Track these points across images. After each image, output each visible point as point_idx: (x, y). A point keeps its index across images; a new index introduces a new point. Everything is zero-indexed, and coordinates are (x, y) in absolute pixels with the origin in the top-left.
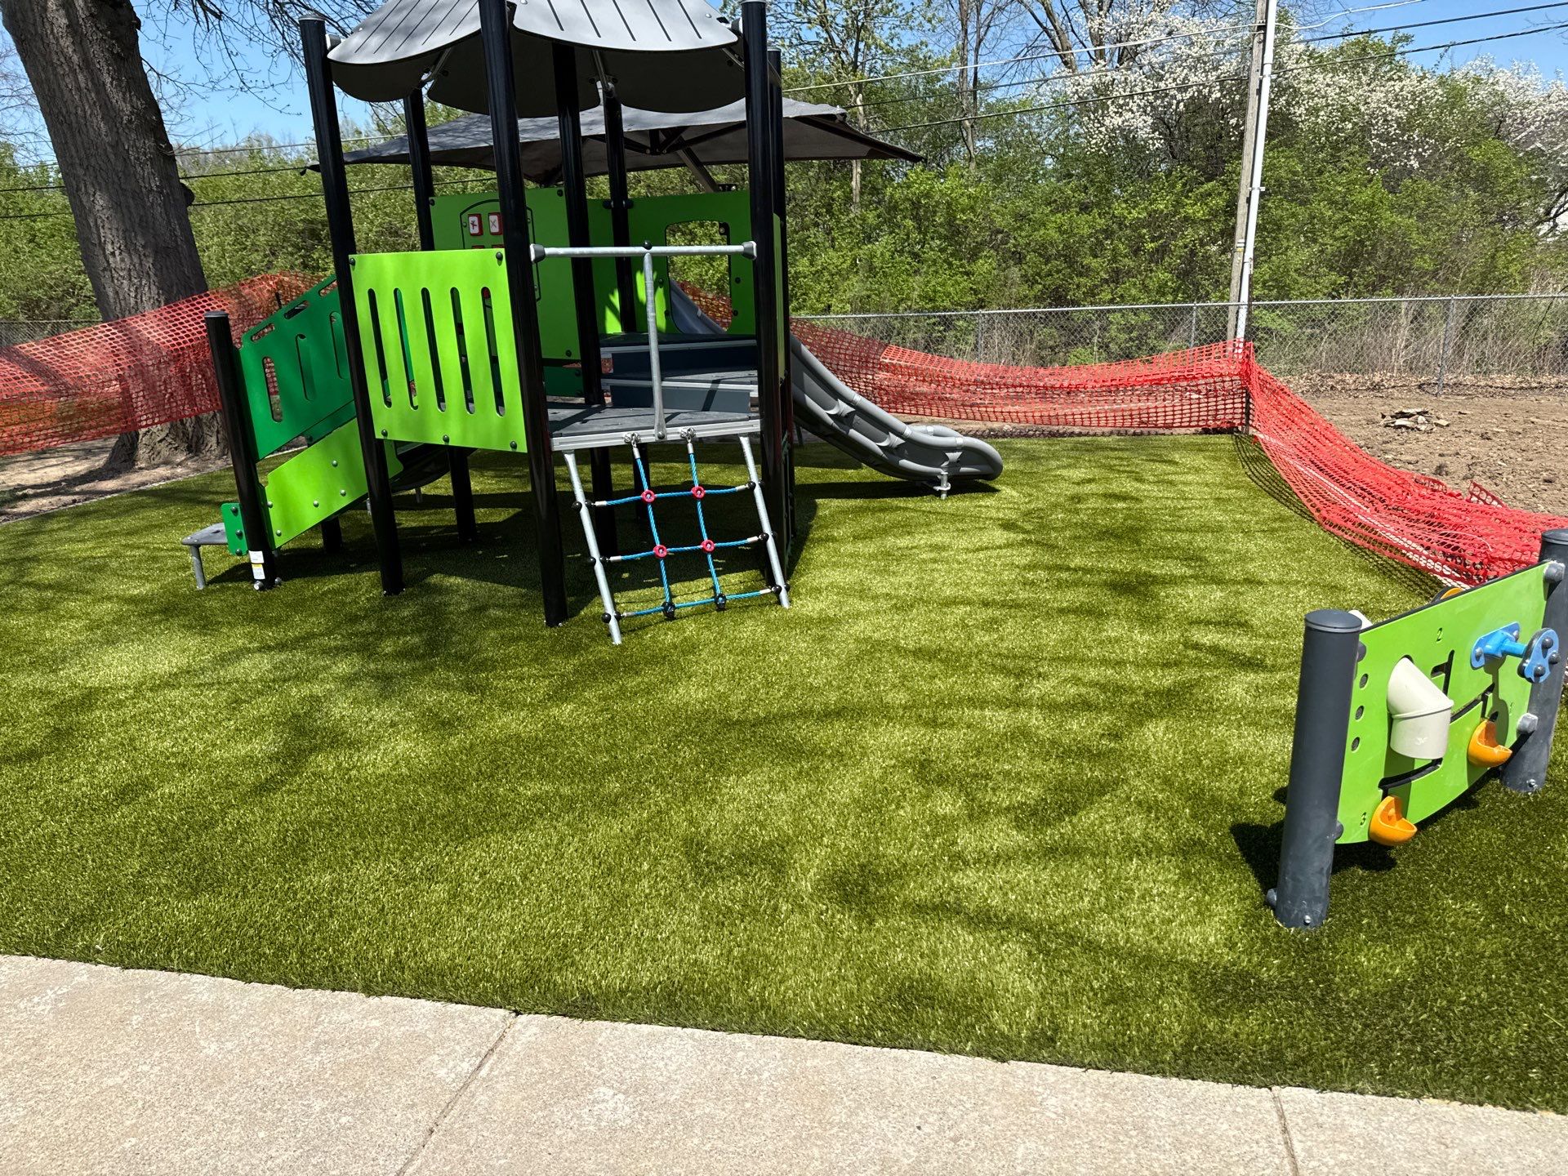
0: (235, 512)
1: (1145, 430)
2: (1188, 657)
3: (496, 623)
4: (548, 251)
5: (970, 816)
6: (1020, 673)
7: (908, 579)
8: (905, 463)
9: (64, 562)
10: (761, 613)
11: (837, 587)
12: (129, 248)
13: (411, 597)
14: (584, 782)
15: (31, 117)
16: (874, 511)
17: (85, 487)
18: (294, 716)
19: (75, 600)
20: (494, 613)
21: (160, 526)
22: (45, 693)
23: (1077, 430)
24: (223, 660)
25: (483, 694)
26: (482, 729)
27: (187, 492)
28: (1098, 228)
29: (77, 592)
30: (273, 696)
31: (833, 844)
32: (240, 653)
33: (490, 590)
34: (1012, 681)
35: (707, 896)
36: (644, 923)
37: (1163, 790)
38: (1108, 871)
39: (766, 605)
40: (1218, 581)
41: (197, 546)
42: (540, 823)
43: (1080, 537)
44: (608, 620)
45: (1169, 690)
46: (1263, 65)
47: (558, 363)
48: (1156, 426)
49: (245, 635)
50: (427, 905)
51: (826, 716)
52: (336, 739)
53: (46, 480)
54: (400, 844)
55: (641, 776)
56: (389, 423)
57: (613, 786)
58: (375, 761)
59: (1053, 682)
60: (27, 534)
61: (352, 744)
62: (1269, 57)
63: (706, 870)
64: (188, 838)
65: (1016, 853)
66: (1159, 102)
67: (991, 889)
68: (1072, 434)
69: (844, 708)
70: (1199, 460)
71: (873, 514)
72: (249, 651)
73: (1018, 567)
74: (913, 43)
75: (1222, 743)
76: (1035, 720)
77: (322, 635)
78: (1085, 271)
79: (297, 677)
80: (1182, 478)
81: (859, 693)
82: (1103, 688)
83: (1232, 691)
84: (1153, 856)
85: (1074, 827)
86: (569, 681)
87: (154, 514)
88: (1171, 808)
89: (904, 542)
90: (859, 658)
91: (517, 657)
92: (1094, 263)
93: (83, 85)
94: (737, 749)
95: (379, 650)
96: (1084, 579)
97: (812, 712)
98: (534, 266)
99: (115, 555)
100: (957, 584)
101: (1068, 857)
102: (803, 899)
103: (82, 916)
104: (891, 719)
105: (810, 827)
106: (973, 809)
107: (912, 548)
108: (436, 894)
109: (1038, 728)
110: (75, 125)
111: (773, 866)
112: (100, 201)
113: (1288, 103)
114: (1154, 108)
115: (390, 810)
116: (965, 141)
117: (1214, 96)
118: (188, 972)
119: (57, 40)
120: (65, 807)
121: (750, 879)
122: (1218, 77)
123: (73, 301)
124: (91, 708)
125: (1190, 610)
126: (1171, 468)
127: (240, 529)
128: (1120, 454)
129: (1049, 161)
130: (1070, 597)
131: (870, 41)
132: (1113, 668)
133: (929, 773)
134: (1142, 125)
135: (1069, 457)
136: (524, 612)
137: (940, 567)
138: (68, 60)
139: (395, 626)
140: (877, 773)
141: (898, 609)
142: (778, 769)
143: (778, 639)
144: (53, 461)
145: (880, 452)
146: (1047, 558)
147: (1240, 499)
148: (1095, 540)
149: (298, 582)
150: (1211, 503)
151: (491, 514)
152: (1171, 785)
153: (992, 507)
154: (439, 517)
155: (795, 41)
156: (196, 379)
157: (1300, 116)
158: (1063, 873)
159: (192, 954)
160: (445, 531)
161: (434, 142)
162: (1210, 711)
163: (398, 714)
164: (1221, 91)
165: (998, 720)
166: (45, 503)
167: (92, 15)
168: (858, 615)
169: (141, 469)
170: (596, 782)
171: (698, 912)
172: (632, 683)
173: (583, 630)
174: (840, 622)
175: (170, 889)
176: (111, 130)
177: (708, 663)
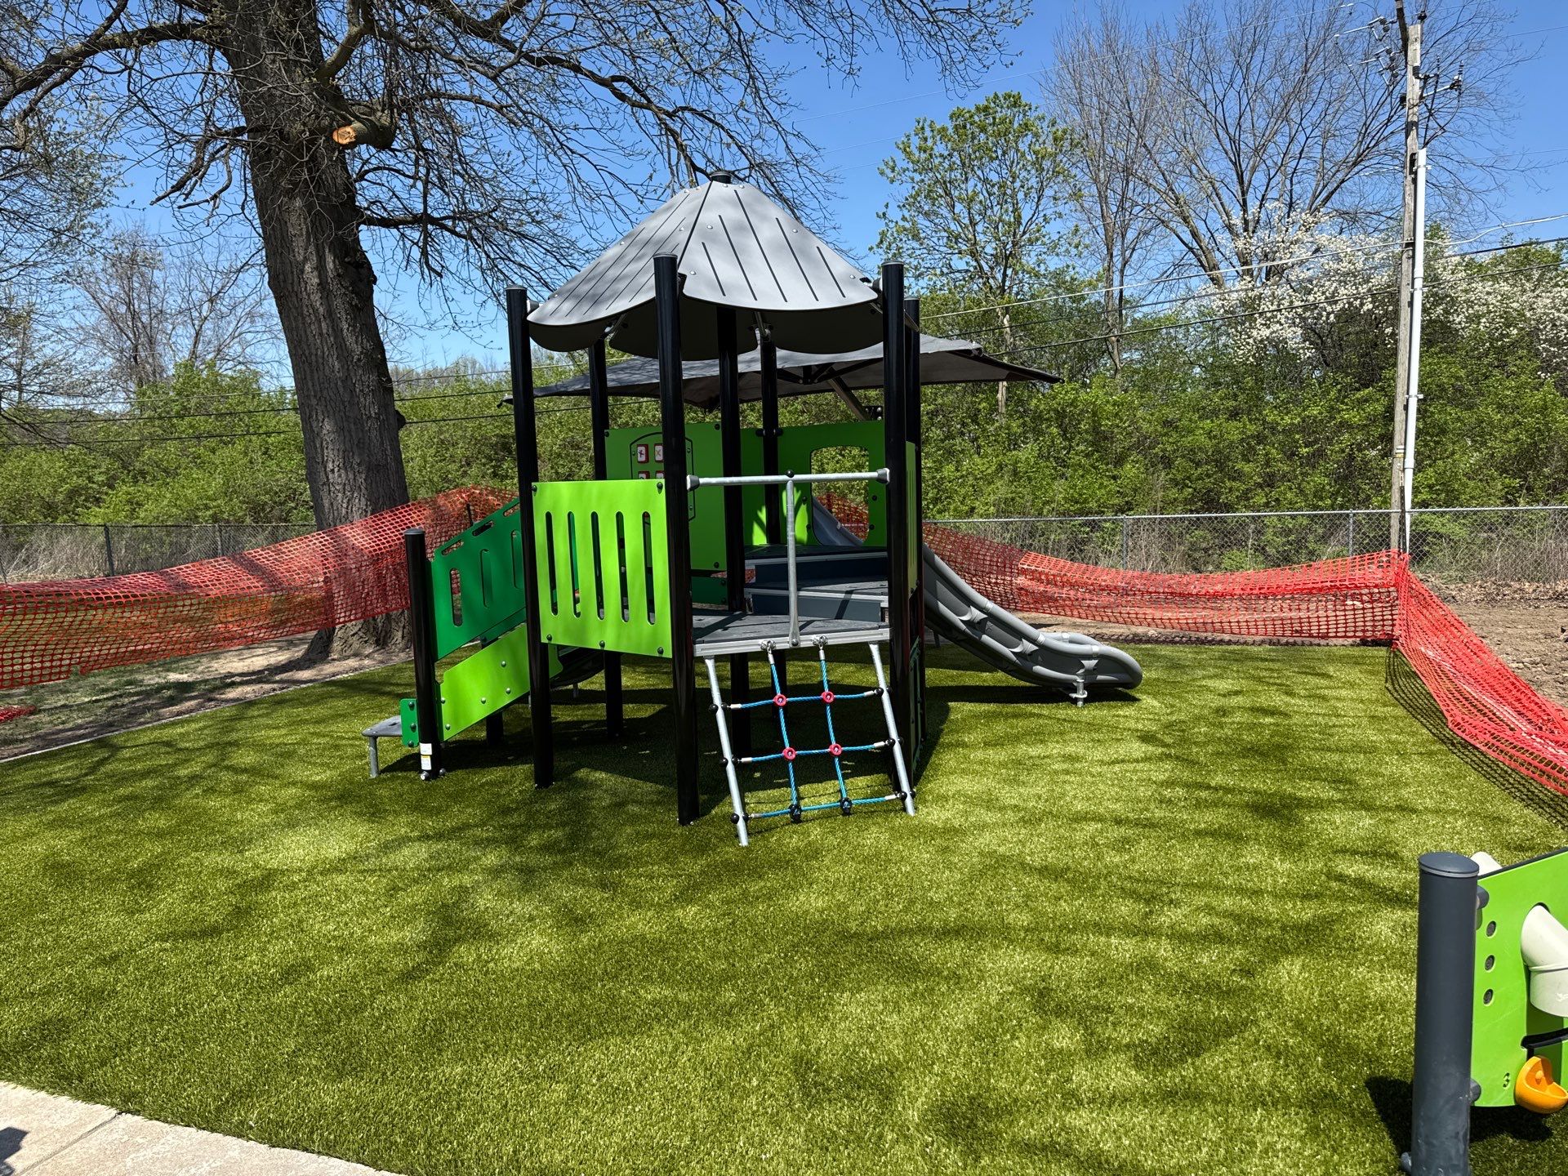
0: (412, 707)
1: (1299, 640)
2: (1330, 889)
3: (634, 819)
4: (702, 481)
5: (1087, 1051)
6: (1151, 899)
7: (1038, 790)
8: (1039, 669)
9: (259, 747)
10: (886, 819)
11: (965, 796)
12: (346, 466)
13: (560, 790)
14: (702, 989)
15: (278, 348)
16: (1007, 716)
17: (284, 676)
18: (443, 905)
19: (265, 784)
20: (634, 809)
21: (344, 716)
22: (231, 873)
23: (1226, 637)
24: (386, 847)
25: (615, 891)
26: (612, 928)
27: (371, 683)
28: (1249, 433)
29: (268, 776)
30: (427, 885)
31: (943, 1072)
32: (403, 841)
33: (631, 786)
34: (1142, 907)
35: (812, 1119)
36: (750, 1140)
37: (1294, 1035)
38: (1230, 1120)
39: (891, 811)
40: (1367, 807)
41: (375, 738)
42: (657, 1029)
43: (1222, 753)
44: (736, 821)
45: (1308, 924)
46: (1413, 279)
47: (707, 573)
48: (1311, 636)
49: (408, 824)
50: (547, 1105)
51: (944, 934)
52: (480, 931)
53: (251, 669)
54: (527, 1040)
55: (757, 987)
56: (555, 629)
57: (730, 996)
58: (512, 955)
59: (1185, 910)
60: (232, 719)
61: (493, 937)
62: (1419, 271)
63: (814, 1091)
64: (339, 1022)
65: (1133, 1095)
66: (1308, 314)
67: (1104, 1131)
68: (1221, 642)
69: (964, 926)
70: (1354, 674)
71: (1006, 719)
72: (410, 839)
73: (1155, 782)
74: (1060, 266)
75: (1362, 985)
76: (1163, 950)
77: (476, 826)
78: (1238, 476)
79: (450, 867)
80: (1334, 693)
81: (979, 911)
82: (1237, 918)
83: (1377, 928)
84: (1279, 1107)
85: (1196, 1069)
86: (695, 881)
87: (341, 703)
88: (1302, 1055)
89: (1034, 751)
90: (982, 873)
91: (649, 855)
92: (1247, 468)
93: (325, 331)
94: (853, 964)
95: (525, 843)
96: (1225, 799)
97: (931, 928)
98: (690, 495)
99: (304, 742)
100: (1089, 799)
101: (1187, 1102)
102: (909, 1129)
103: (241, 1091)
104: (1011, 941)
105: (920, 1053)
106: (1091, 1044)
107: (1044, 757)
108: (556, 1094)
109: (1166, 959)
110: (314, 363)
111: (881, 1092)
112: (328, 426)
113: (1446, 312)
114: (1303, 319)
115: (521, 1005)
116: (1111, 355)
117: (1365, 308)
118: (327, 1154)
119: (309, 295)
120: (237, 984)
121: (857, 1104)
122: (1369, 290)
123: (293, 505)
124: (268, 889)
125: (1335, 838)
126: (1323, 682)
127: (414, 722)
128: (1271, 665)
129: (1197, 370)
130: (1208, 818)
131: (1017, 268)
132: (1250, 897)
133: (1048, 1002)
134: (1293, 336)
135: (1215, 667)
136: (659, 809)
137: (1073, 779)
138: (316, 311)
139: (542, 820)
140: (994, 999)
141: (1025, 822)
142: (892, 988)
143: (901, 848)
144: (260, 651)
145: (1014, 658)
146: (1186, 775)
147: (1396, 718)
148: (1239, 757)
149: (460, 773)
150: (1365, 721)
151: (639, 710)
152: (1304, 1030)
153: (1130, 717)
154: (591, 712)
155: (945, 270)
156: (390, 579)
157: (1460, 323)
158: (1181, 1120)
159: (332, 1137)
160: (596, 726)
161: (612, 379)
162: (1351, 950)
163: (537, 908)
164: (1373, 302)
165: (1124, 949)
166: (248, 691)
167: (339, 275)
168: (983, 827)
169: (333, 660)
170: (713, 990)
171: (803, 1134)
172: (754, 887)
173: (712, 829)
174: (965, 834)
175: (319, 1070)
176: (343, 367)
177: (830, 870)
